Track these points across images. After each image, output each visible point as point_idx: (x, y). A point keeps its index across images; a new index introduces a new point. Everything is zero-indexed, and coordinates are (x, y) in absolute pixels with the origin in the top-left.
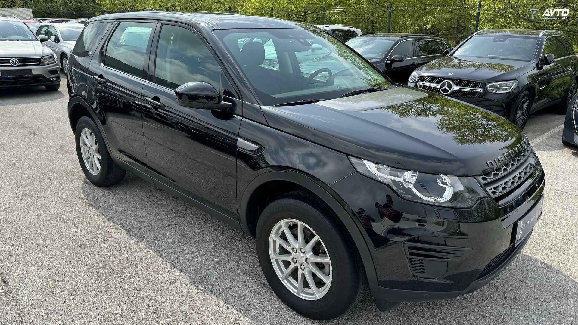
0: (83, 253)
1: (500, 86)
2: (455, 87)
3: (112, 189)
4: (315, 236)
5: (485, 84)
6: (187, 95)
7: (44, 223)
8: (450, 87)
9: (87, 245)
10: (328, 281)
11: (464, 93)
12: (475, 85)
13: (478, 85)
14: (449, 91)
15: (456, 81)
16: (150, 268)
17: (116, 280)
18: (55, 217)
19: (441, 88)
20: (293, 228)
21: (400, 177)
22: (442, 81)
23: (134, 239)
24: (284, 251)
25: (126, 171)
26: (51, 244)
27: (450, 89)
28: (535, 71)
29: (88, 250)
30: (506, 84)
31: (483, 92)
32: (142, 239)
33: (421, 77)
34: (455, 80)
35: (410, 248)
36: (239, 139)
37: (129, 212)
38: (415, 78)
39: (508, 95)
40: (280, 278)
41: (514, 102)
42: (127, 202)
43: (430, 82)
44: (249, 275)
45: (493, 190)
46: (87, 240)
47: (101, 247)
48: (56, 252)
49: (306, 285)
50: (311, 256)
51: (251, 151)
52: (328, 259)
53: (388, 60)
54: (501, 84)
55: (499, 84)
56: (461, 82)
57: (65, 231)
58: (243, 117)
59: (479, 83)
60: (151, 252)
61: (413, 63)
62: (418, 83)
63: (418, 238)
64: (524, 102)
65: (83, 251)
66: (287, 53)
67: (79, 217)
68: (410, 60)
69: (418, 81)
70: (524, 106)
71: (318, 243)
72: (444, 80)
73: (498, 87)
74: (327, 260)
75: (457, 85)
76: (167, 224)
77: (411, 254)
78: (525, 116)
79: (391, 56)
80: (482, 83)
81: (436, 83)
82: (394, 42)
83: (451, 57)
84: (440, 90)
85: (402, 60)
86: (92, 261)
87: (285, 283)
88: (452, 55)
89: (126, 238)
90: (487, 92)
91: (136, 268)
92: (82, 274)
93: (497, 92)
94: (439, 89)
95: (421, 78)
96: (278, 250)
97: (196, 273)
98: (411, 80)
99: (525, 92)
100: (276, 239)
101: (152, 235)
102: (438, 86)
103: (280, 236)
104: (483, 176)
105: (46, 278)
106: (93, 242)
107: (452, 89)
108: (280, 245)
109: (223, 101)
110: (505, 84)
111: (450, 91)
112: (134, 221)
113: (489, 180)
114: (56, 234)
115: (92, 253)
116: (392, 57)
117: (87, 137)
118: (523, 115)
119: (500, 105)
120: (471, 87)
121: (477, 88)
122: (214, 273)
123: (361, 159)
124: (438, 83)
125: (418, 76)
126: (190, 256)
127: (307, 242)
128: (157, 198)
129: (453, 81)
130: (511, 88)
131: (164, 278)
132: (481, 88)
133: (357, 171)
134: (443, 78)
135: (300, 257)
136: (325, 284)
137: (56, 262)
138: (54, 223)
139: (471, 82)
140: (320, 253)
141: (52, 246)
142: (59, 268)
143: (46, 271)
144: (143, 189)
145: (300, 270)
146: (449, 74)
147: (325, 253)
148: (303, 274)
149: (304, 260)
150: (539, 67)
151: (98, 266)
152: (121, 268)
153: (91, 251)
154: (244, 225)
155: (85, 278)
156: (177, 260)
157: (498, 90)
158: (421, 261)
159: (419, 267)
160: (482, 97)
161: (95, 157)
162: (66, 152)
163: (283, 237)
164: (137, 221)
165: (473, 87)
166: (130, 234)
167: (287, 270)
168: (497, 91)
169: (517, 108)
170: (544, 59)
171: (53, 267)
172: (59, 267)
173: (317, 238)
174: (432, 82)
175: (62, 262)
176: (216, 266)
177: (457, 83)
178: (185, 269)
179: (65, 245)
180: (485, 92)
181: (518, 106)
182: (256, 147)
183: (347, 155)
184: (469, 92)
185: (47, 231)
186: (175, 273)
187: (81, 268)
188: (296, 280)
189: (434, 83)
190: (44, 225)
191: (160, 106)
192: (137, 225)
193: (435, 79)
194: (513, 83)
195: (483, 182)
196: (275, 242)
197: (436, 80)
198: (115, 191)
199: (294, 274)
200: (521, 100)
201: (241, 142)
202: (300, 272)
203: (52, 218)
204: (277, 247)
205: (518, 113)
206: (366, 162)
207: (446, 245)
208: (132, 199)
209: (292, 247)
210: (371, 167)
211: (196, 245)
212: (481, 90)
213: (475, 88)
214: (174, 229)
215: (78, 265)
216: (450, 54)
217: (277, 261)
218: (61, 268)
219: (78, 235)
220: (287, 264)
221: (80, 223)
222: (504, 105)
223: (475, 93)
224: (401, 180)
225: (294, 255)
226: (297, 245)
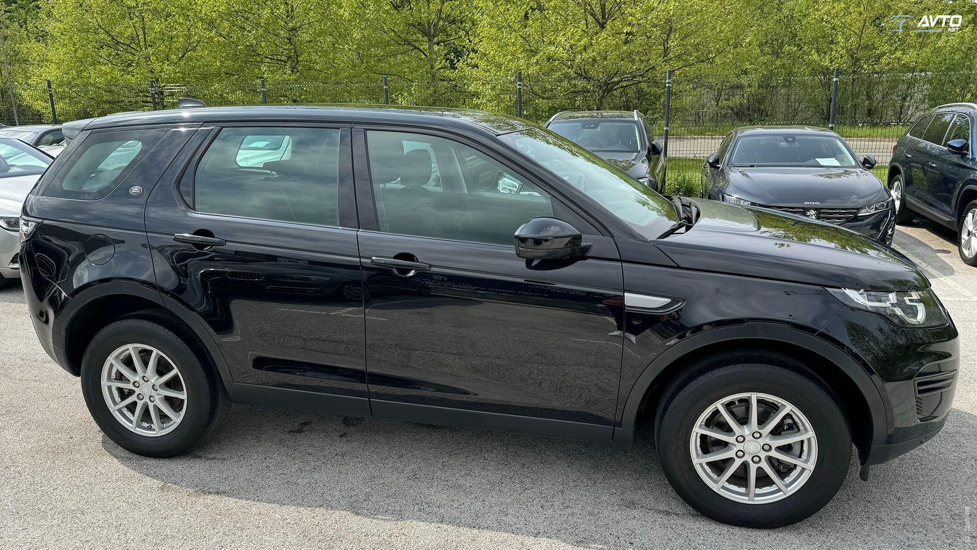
4: (784, 407)
10: (810, 466)
21: (885, 301)
23: (384, 518)
32: (397, 514)
35: (920, 384)
36: (626, 294)
40: (716, 490)
42: (268, 467)
44: (627, 506)
49: (764, 480)
50: (770, 440)
51: (655, 309)
52: (808, 432)
58: (621, 261)
60: (444, 526)
74: (806, 435)
76: (398, 478)
89: (368, 521)
96: (699, 450)
97: (558, 531)
100: (700, 430)
101: (404, 502)
122: (580, 521)
123: (840, 288)
126: (512, 512)
128: (312, 446)
133: (844, 304)
135: (752, 447)
145: (751, 464)
148: (759, 469)
149: (759, 447)
150: (649, 159)
154: (627, 429)
156: (502, 523)
158: (921, 399)
159: (920, 407)
166: (364, 513)
173: (788, 409)
176: (568, 511)
178: (534, 531)
182: (664, 301)
183: (824, 286)
186: (529, 542)
191: (421, 267)
201: (634, 298)
202: (752, 467)
206: (848, 291)
207: (940, 371)
208: (269, 460)
209: (736, 435)
210: (855, 296)
211: (494, 493)
214: (422, 482)
224: (888, 305)
225: (740, 446)
226: (746, 431)
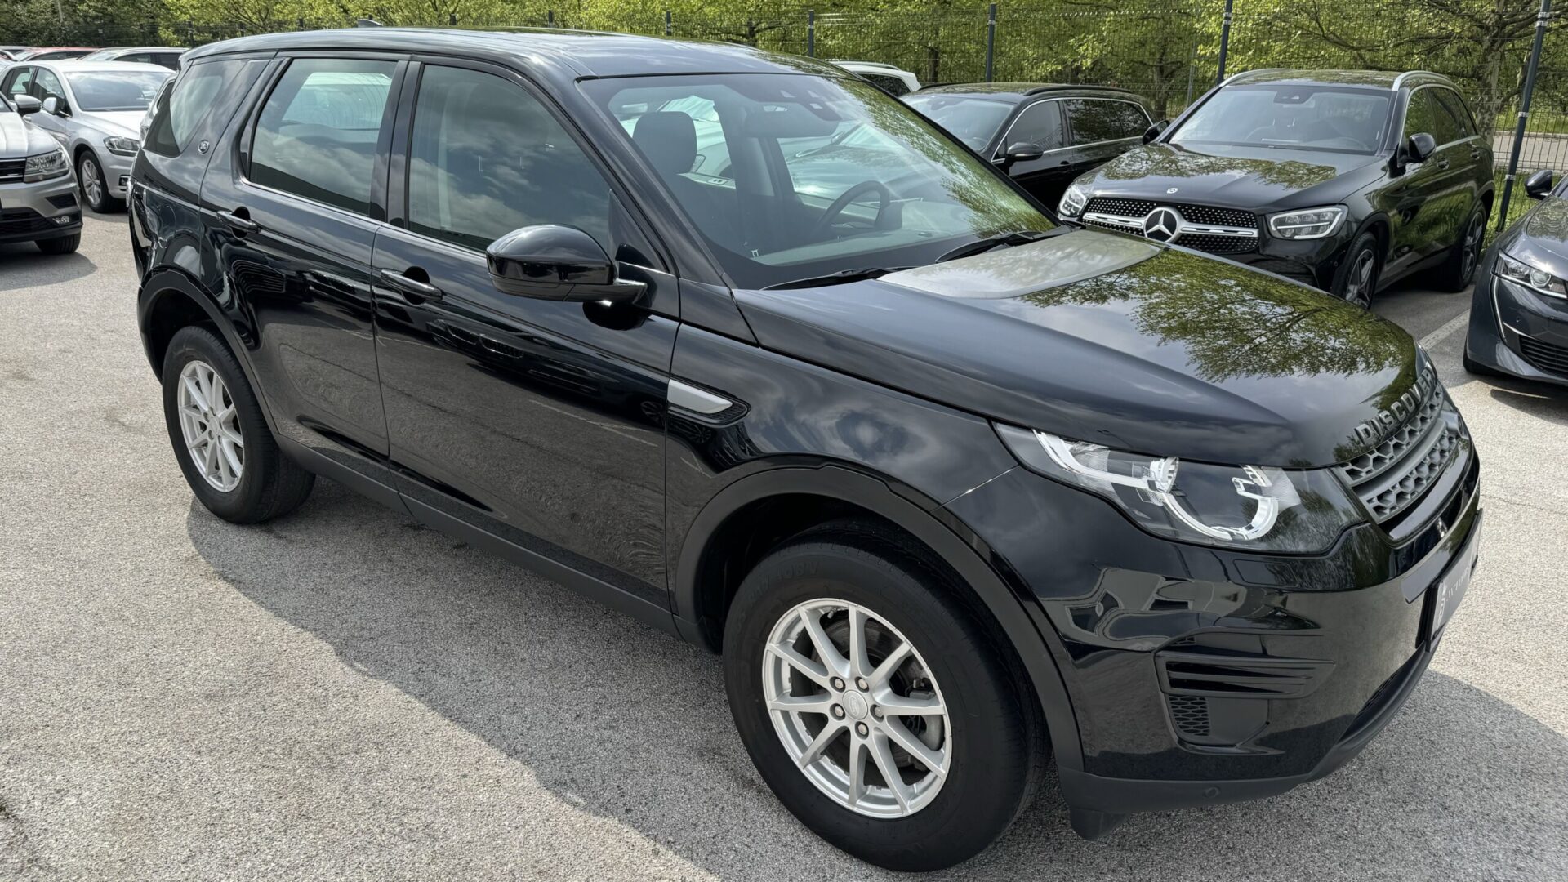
0: (220, 716)
1: (1303, 219)
2: (1184, 226)
3: (277, 529)
4: (900, 642)
5: (1264, 215)
6: (521, 263)
7: (93, 633)
8: (1171, 225)
9: (229, 693)
10: (940, 766)
11: (1210, 240)
12: (1237, 219)
13: (1247, 219)
14: (1169, 237)
15: (1186, 210)
16: (420, 749)
17: (328, 789)
18: (123, 616)
19: (1148, 227)
20: (833, 622)
21: (1139, 476)
22: (1151, 210)
23: (362, 668)
24: (805, 687)
25: (313, 477)
26: (123, 694)
27: (1172, 229)
28: (1386, 181)
29: (234, 706)
30: (1318, 215)
31: (1259, 238)
32: (383, 669)
33: (1093, 199)
34: (1183, 205)
35: (1172, 666)
36: (673, 383)
37: (334, 593)
38: (1077, 203)
39: (1323, 243)
40: (797, 763)
41: (1340, 261)
42: (325, 564)
43: (1117, 214)
44: (701, 755)
45: (1376, 503)
46: (226, 678)
47: (269, 695)
48: (140, 716)
49: (872, 775)
50: (885, 699)
51: (709, 416)
52: (938, 703)
53: (997, 156)
54: (1306, 216)
55: (1300, 216)
56: (1200, 212)
57: (159, 654)
58: (681, 321)
59: (1249, 213)
60: (416, 703)
61: (1062, 163)
62: (1084, 217)
63: (1192, 639)
64: (1364, 262)
65: (220, 709)
66: (755, 142)
67: (191, 612)
68: (1056, 155)
69: (1086, 209)
70: (1363, 272)
71: (909, 660)
72: (1154, 208)
73: (1295, 224)
74: (936, 708)
75: (1191, 221)
76: (447, 622)
77: (1175, 683)
78: (1366, 300)
79: (1006, 144)
80: (1256, 213)
81: (1133, 216)
82: (1012, 107)
83: (1165, 145)
84: (1145, 233)
85: (1036, 156)
86: (251, 736)
87: (812, 774)
88: (1167, 140)
89: (339, 667)
90: (1268, 236)
91: (380, 752)
92: (228, 776)
93: (1296, 237)
94: (1142, 231)
95: (1094, 204)
96: (787, 686)
97: (553, 758)
98: (1066, 208)
99: (1366, 237)
100: (782, 654)
101: (412, 656)
102: (1139, 223)
103: (795, 647)
104: (1350, 467)
105: (124, 792)
106: (246, 682)
107: (1178, 231)
108: (793, 670)
109: (621, 277)
110: (1315, 214)
111: (1173, 236)
112: (353, 619)
113: (1364, 477)
114: (132, 663)
115: (246, 714)
116: (1010, 148)
117: (198, 384)
118: (1360, 295)
119: (1303, 270)
120: (1228, 225)
121: (1244, 226)
122: (602, 753)
123: (1029, 429)
124: (1139, 216)
125: (1085, 199)
126: (527, 711)
127: (874, 660)
128: (407, 550)
129: (1179, 210)
130: (1330, 224)
131: (465, 776)
132: (1253, 227)
133: (1020, 463)
134: (1152, 202)
135: (856, 702)
136: (927, 771)
137: (147, 745)
138: (121, 633)
139: (1228, 210)
140: (912, 689)
141: (127, 698)
142: (155, 762)
143: (119, 773)
144: (364, 527)
145: (854, 736)
146: (1169, 192)
147: (928, 687)
148: (864, 749)
149: (866, 708)
150: (1395, 169)
151: (270, 751)
152: (338, 752)
153: (243, 710)
154: (688, 620)
155: (236, 786)
156: (492, 723)
157: (1297, 231)
158: (1198, 700)
159: (1192, 717)
160: (1257, 250)
161: (224, 441)
162: (127, 428)
163: (805, 647)
164: (361, 618)
165: (1234, 225)
166: (348, 655)
167: (814, 738)
168: (1295, 234)
169: (1347, 277)
170: (1407, 148)
171: (138, 760)
172: (155, 759)
173: (905, 648)
174: (1122, 215)
175: (163, 743)
176: (606, 734)
177: (1189, 214)
178: (519, 748)
179: (164, 695)
180: (1265, 238)
181: (1349, 272)
182: (723, 403)
183: (991, 420)
184: (1224, 237)
185: (107, 657)
186: (492, 759)
187: (220, 758)
188: (845, 765)
189: (1128, 215)
190: (95, 640)
191: (430, 294)
192: (363, 629)
193: (1130, 206)
194: (1335, 214)
195: (1350, 481)
196: (778, 661)
197: (1132, 209)
198: (284, 534)
199: (838, 748)
200: (1356, 258)
201: (678, 391)
202: (856, 742)
203: (114, 619)
204: (786, 674)
205: (1349, 291)
206: (1043, 438)
207: (1265, 654)
208: (337, 556)
209: (831, 675)
210: (1059, 452)
211: (540, 678)
212: (1255, 233)
213: (1239, 226)
214: (470, 635)
215: (211, 751)
216: (1162, 136)
217: (786, 715)
218: (162, 761)
219: (198, 663)
220: (816, 722)
221: (200, 631)
222: (1313, 270)
223: (1238, 242)
224: (1141, 484)
225: (836, 696)
226: (845, 671)
